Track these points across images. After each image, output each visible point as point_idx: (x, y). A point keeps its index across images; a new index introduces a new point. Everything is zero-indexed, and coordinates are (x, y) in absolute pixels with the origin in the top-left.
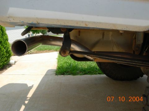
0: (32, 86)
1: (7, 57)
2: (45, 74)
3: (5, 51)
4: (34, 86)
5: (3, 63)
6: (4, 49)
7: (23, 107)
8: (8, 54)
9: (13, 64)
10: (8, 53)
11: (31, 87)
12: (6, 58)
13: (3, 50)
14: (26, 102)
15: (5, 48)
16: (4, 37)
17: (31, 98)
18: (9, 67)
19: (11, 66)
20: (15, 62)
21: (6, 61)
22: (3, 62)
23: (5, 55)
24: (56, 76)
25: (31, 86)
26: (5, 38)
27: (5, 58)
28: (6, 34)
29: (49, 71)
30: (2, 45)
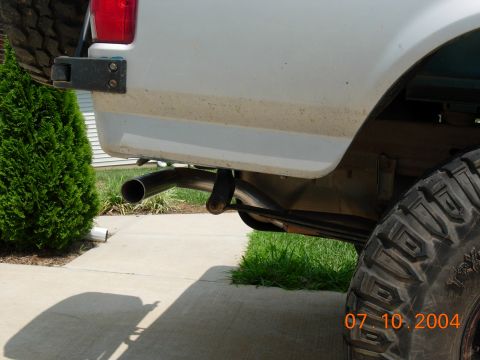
0: (155, 305)
1: (84, 215)
2: (197, 278)
3: (79, 194)
4: (159, 304)
5: (71, 232)
6: (75, 188)
7: (123, 347)
8: (88, 207)
9: (100, 242)
10: (90, 204)
11: (150, 308)
12: (80, 219)
13: (75, 192)
14: (133, 338)
15: (79, 186)
16: (81, 150)
17: (146, 330)
18: (88, 249)
19: (93, 246)
20: (108, 235)
21: (79, 227)
22: (69, 229)
23: (78, 206)
24: (234, 286)
25: (151, 303)
26: (82, 154)
27: (76, 216)
28: (87, 142)
29: (213, 270)
30: (71, 176)
